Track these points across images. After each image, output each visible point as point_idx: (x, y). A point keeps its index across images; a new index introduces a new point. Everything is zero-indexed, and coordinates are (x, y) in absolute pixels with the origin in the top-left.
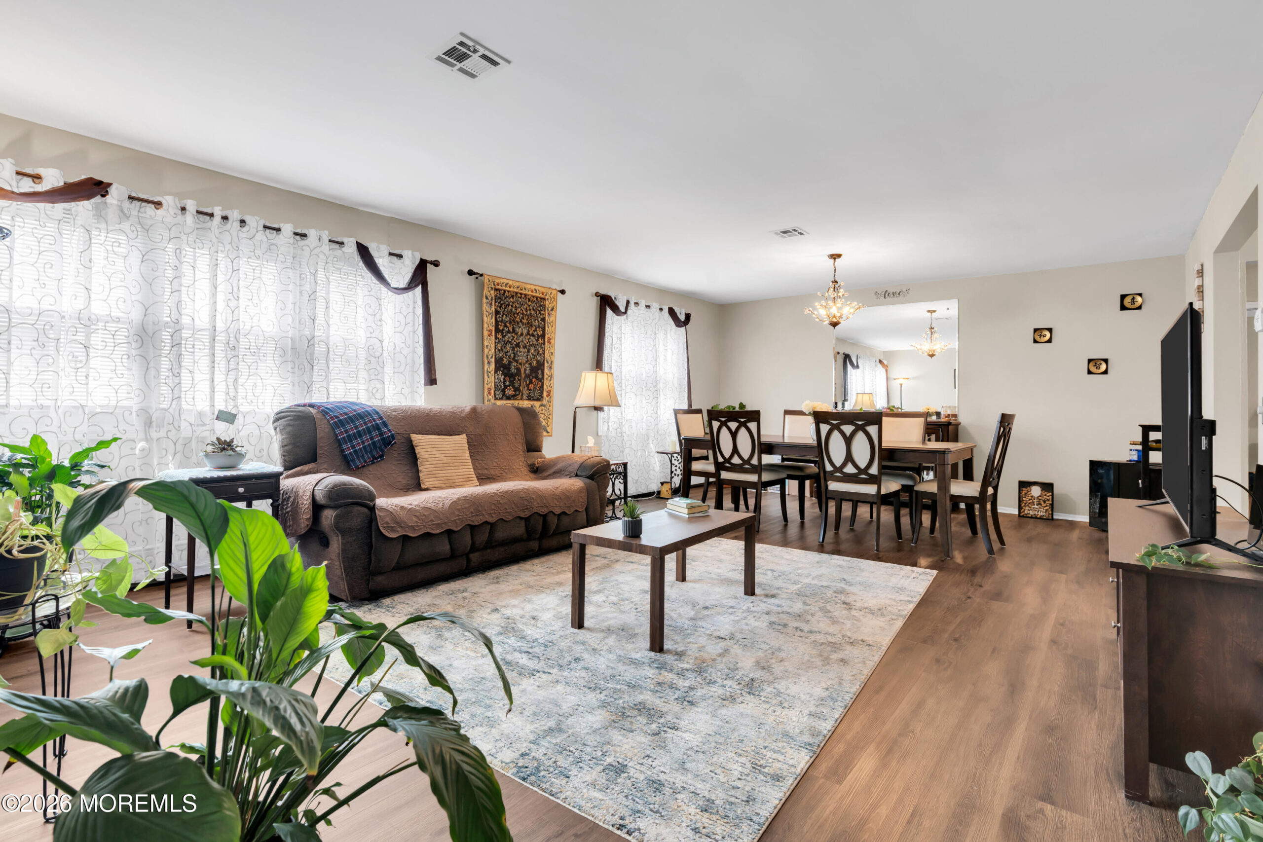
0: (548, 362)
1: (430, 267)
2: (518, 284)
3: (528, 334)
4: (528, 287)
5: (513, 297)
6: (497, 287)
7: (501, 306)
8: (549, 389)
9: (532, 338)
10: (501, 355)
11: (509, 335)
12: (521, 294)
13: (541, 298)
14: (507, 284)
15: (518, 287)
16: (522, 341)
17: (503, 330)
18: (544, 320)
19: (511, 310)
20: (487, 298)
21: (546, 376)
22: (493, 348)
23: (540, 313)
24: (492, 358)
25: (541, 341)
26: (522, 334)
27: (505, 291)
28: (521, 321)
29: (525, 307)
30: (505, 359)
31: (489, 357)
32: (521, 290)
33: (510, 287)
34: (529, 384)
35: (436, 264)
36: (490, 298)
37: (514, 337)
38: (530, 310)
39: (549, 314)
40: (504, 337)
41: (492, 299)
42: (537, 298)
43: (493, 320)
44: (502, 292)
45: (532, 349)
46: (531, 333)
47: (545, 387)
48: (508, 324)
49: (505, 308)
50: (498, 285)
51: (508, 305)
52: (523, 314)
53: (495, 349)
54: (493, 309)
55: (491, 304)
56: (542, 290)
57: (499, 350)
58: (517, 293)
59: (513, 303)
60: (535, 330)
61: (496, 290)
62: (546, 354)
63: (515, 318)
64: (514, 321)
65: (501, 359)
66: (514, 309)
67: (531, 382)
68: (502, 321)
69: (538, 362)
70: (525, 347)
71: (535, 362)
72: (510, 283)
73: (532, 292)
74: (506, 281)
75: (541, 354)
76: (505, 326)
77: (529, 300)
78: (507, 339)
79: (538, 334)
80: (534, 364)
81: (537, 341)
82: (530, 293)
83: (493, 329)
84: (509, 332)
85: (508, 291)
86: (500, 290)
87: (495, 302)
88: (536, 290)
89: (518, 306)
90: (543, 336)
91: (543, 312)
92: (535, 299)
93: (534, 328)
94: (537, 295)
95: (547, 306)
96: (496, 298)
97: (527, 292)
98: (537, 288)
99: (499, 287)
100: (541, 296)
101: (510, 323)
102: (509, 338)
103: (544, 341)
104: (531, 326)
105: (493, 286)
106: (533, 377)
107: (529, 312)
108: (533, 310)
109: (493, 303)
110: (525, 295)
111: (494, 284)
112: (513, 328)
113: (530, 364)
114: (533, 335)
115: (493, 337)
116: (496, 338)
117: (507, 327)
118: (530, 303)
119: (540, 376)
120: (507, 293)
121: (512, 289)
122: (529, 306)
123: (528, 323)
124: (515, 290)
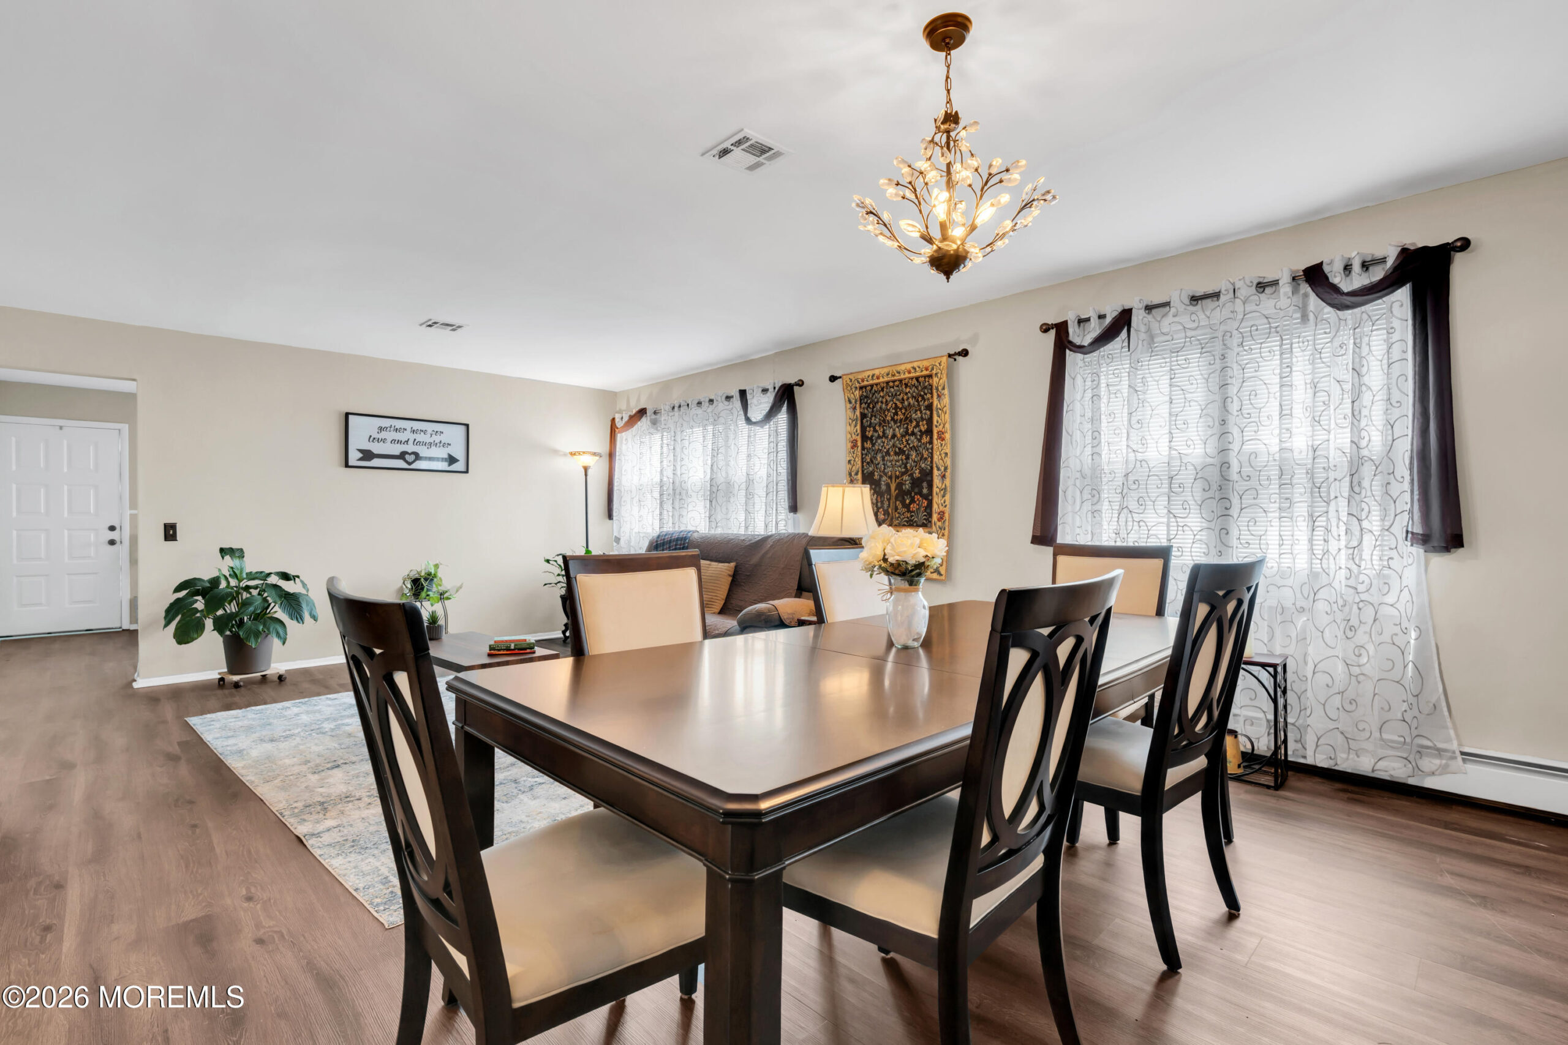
0: (938, 469)
1: (796, 388)
2: (886, 370)
3: (907, 433)
4: (903, 368)
5: (882, 390)
6: (863, 384)
7: (869, 406)
8: (942, 508)
9: (912, 438)
10: (871, 469)
11: (879, 441)
12: (894, 381)
13: (925, 377)
14: (873, 375)
15: (888, 374)
16: (894, 445)
17: (872, 436)
18: (930, 407)
19: (881, 408)
20: (850, 402)
21: (935, 490)
22: (859, 463)
23: (923, 399)
24: (857, 474)
25: (925, 439)
26: (894, 436)
27: (872, 386)
28: (893, 419)
29: (900, 397)
30: (876, 474)
31: (853, 474)
32: (893, 375)
33: (878, 378)
34: (910, 503)
35: (801, 383)
36: (853, 401)
37: (884, 443)
38: (908, 399)
39: (939, 396)
40: (873, 445)
41: (856, 402)
42: (917, 379)
43: (858, 427)
44: (869, 388)
45: (913, 454)
46: (910, 431)
47: (935, 506)
48: (877, 428)
49: (874, 407)
50: (863, 381)
51: (877, 402)
52: (896, 407)
53: (863, 463)
54: (858, 413)
55: (855, 408)
56: (926, 364)
57: (868, 463)
58: (887, 383)
59: (883, 397)
60: (918, 425)
61: (861, 388)
62: (936, 458)
63: (886, 416)
64: (884, 421)
65: (872, 474)
66: (884, 406)
67: (913, 501)
68: (870, 426)
69: (922, 471)
70: (901, 452)
71: (917, 471)
72: (877, 372)
73: (909, 372)
74: (871, 373)
75: (926, 459)
76: (875, 431)
77: (906, 385)
78: (877, 448)
79: (921, 431)
80: (917, 474)
81: (919, 440)
82: (907, 375)
83: (859, 439)
84: (879, 437)
85: (877, 385)
86: (865, 387)
87: (861, 404)
88: (914, 368)
89: (889, 399)
90: (929, 432)
91: (929, 396)
92: (914, 381)
93: (914, 423)
94: (918, 374)
95: (935, 384)
96: (862, 398)
97: (902, 376)
98: (915, 365)
99: (866, 383)
100: (925, 373)
101: (880, 425)
102: (879, 444)
103: (931, 438)
104: (911, 421)
105: (858, 385)
106: (916, 494)
107: (906, 403)
108: (913, 397)
109: (858, 406)
110: (901, 381)
111: (858, 382)
112: (884, 432)
113: (911, 475)
114: (913, 434)
115: (860, 448)
116: (863, 448)
117: (876, 431)
118: (908, 390)
119: (925, 491)
120: (875, 388)
121: (881, 380)
122: (906, 394)
123: (906, 418)
124: (886, 379)
